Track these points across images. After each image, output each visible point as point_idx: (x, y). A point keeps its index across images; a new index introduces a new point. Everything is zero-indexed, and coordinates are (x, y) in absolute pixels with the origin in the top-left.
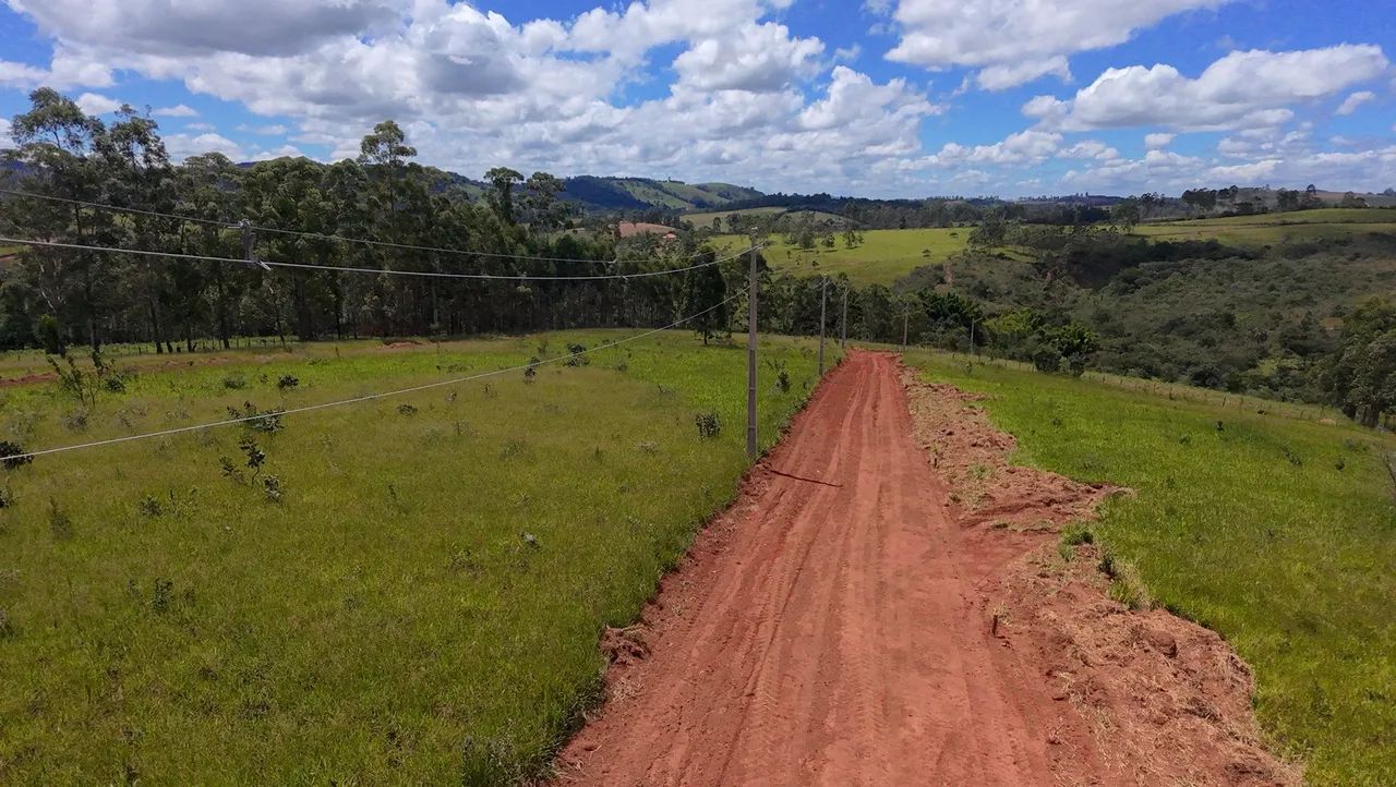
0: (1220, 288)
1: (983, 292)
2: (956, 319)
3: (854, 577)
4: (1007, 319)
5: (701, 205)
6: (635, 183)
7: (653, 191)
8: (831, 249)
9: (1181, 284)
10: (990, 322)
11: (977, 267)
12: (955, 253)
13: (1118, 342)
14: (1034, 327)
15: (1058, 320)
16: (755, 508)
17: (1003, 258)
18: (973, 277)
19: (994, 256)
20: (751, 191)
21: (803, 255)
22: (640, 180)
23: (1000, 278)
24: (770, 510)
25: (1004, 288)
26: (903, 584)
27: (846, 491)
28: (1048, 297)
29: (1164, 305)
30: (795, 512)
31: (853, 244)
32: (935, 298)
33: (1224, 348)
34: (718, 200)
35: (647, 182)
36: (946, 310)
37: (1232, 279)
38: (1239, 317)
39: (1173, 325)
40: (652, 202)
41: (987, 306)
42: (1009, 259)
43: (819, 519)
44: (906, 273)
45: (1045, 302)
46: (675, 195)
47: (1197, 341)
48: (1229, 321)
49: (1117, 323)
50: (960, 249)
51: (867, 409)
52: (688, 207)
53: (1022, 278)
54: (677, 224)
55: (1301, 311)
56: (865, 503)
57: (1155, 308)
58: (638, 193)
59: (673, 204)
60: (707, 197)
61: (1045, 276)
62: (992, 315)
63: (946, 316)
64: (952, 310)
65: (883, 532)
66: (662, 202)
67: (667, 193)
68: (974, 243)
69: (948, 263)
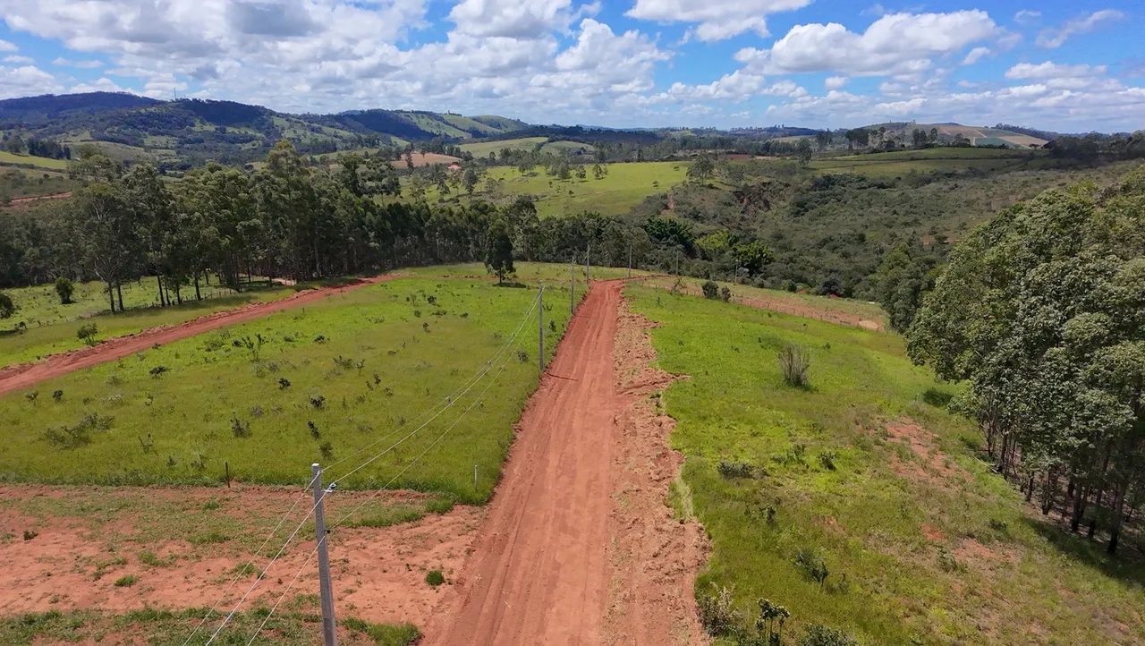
0: (861, 212)
1: (696, 216)
2: (675, 239)
3: (578, 411)
4: (712, 237)
5: (477, 135)
6: (420, 115)
7: (435, 122)
8: (583, 180)
9: (835, 209)
10: (700, 240)
11: (693, 196)
12: (677, 184)
13: (786, 255)
14: (731, 244)
15: (748, 239)
16: (545, 390)
17: (712, 188)
18: (689, 204)
19: (705, 186)
20: (518, 122)
21: (562, 184)
22: (425, 113)
23: (709, 205)
24: (551, 390)
25: (711, 212)
26: (593, 412)
27: (578, 381)
28: (743, 219)
29: (821, 226)
30: (560, 391)
31: (601, 176)
32: (660, 224)
33: (856, 259)
34: (490, 130)
35: (430, 115)
36: (668, 232)
37: (870, 205)
38: (869, 235)
39: (825, 242)
40: (435, 131)
41: (698, 227)
42: (717, 188)
43: (568, 393)
44: (639, 201)
45: (741, 223)
46: (454, 126)
47: (839, 254)
48: (862, 238)
49: (789, 240)
50: (681, 181)
51: (594, 337)
52: (466, 136)
53: (725, 204)
54: (458, 153)
55: (910, 230)
56: (585, 385)
57: (815, 228)
58: (423, 124)
59: (453, 133)
60: (482, 128)
61: (742, 201)
62: (702, 234)
63: (668, 237)
64: (672, 232)
65: (589, 397)
66: (443, 131)
67: (447, 124)
68: (691, 175)
69: (671, 192)
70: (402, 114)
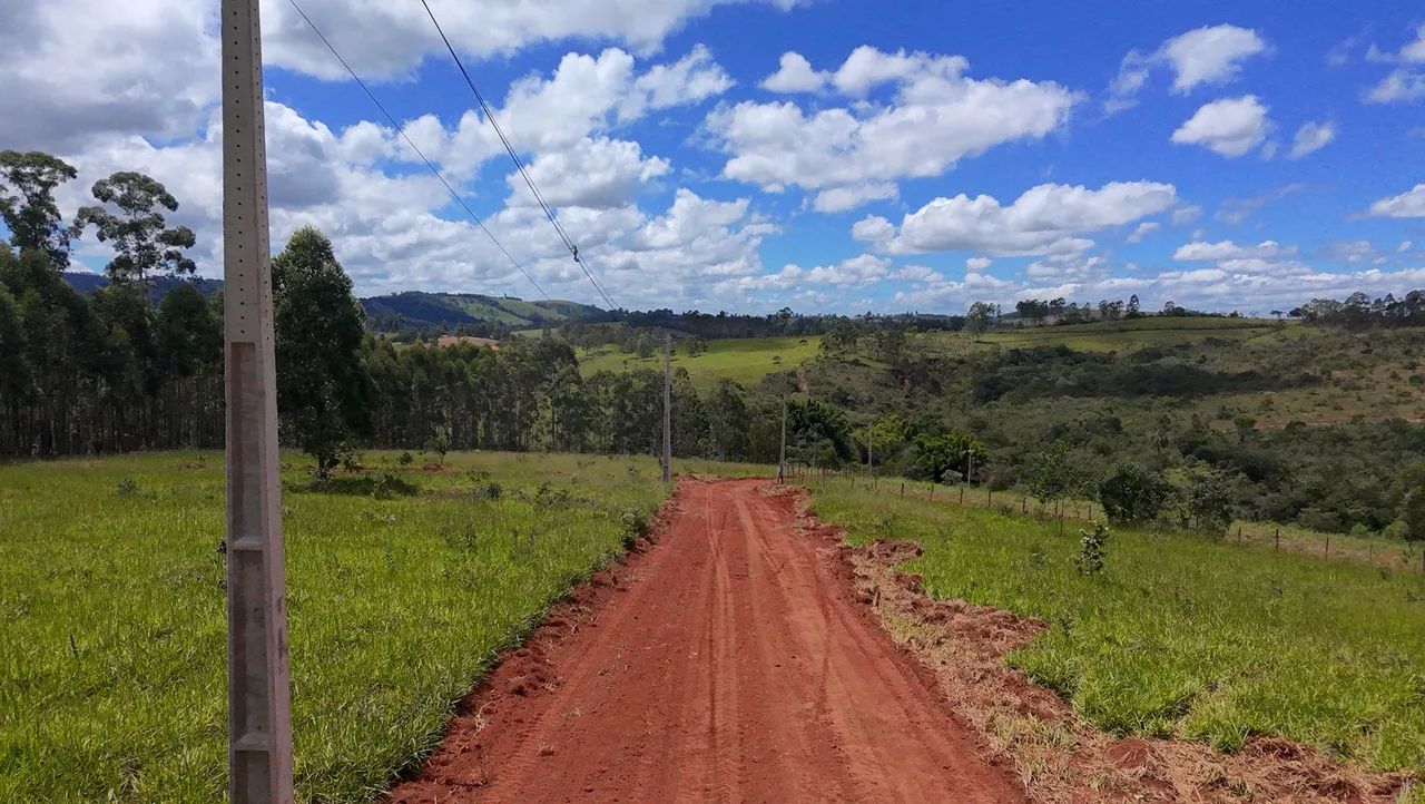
1: (843, 399)
2: (819, 431)
4: (874, 431)
5: (538, 321)
6: (467, 299)
7: (488, 307)
8: (673, 357)
10: (857, 433)
11: (833, 374)
12: (808, 359)
13: (1004, 452)
14: (908, 438)
15: (934, 429)
17: (859, 365)
18: (829, 383)
19: (848, 362)
20: (592, 309)
21: (641, 364)
22: (475, 296)
23: (858, 384)
25: (865, 395)
28: (911, 406)
29: (1038, 410)
31: (697, 353)
32: (793, 408)
33: (1122, 456)
34: (556, 316)
35: (481, 298)
36: (807, 422)
38: (1123, 422)
39: (1059, 432)
40: (486, 318)
41: (851, 416)
42: (865, 365)
44: (757, 381)
46: (511, 312)
47: (1090, 449)
48: (1114, 425)
49: (997, 431)
50: (813, 356)
52: (524, 322)
53: (880, 385)
57: (1029, 414)
58: (472, 310)
59: (509, 320)
60: (545, 314)
61: (902, 383)
62: (857, 426)
63: (807, 428)
64: (813, 420)
66: (497, 319)
67: (503, 309)
68: (827, 348)
69: (801, 370)
70: (446, 298)
